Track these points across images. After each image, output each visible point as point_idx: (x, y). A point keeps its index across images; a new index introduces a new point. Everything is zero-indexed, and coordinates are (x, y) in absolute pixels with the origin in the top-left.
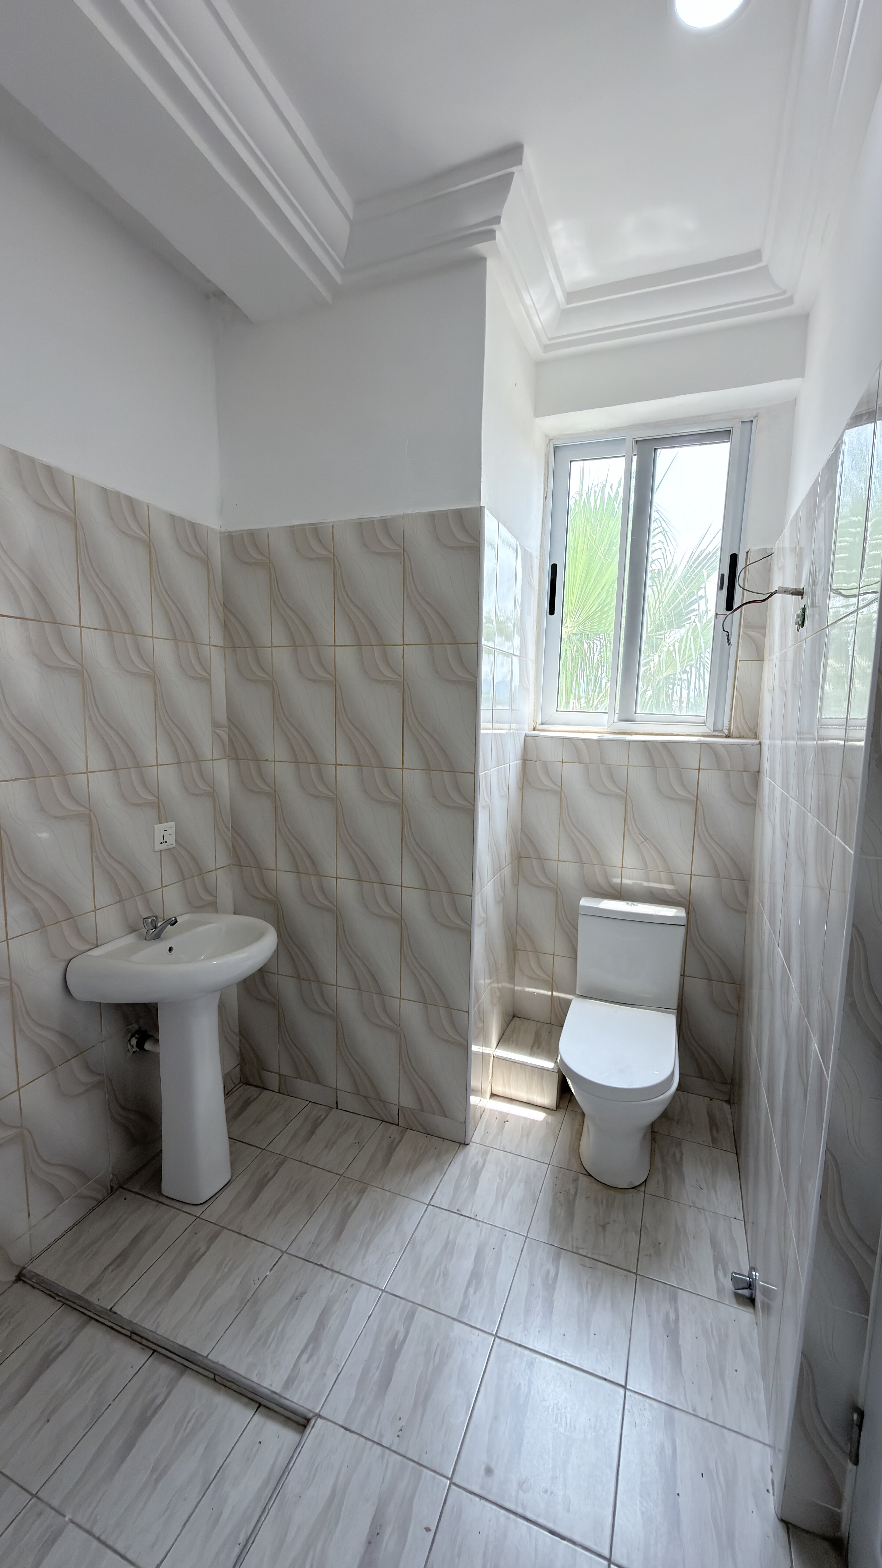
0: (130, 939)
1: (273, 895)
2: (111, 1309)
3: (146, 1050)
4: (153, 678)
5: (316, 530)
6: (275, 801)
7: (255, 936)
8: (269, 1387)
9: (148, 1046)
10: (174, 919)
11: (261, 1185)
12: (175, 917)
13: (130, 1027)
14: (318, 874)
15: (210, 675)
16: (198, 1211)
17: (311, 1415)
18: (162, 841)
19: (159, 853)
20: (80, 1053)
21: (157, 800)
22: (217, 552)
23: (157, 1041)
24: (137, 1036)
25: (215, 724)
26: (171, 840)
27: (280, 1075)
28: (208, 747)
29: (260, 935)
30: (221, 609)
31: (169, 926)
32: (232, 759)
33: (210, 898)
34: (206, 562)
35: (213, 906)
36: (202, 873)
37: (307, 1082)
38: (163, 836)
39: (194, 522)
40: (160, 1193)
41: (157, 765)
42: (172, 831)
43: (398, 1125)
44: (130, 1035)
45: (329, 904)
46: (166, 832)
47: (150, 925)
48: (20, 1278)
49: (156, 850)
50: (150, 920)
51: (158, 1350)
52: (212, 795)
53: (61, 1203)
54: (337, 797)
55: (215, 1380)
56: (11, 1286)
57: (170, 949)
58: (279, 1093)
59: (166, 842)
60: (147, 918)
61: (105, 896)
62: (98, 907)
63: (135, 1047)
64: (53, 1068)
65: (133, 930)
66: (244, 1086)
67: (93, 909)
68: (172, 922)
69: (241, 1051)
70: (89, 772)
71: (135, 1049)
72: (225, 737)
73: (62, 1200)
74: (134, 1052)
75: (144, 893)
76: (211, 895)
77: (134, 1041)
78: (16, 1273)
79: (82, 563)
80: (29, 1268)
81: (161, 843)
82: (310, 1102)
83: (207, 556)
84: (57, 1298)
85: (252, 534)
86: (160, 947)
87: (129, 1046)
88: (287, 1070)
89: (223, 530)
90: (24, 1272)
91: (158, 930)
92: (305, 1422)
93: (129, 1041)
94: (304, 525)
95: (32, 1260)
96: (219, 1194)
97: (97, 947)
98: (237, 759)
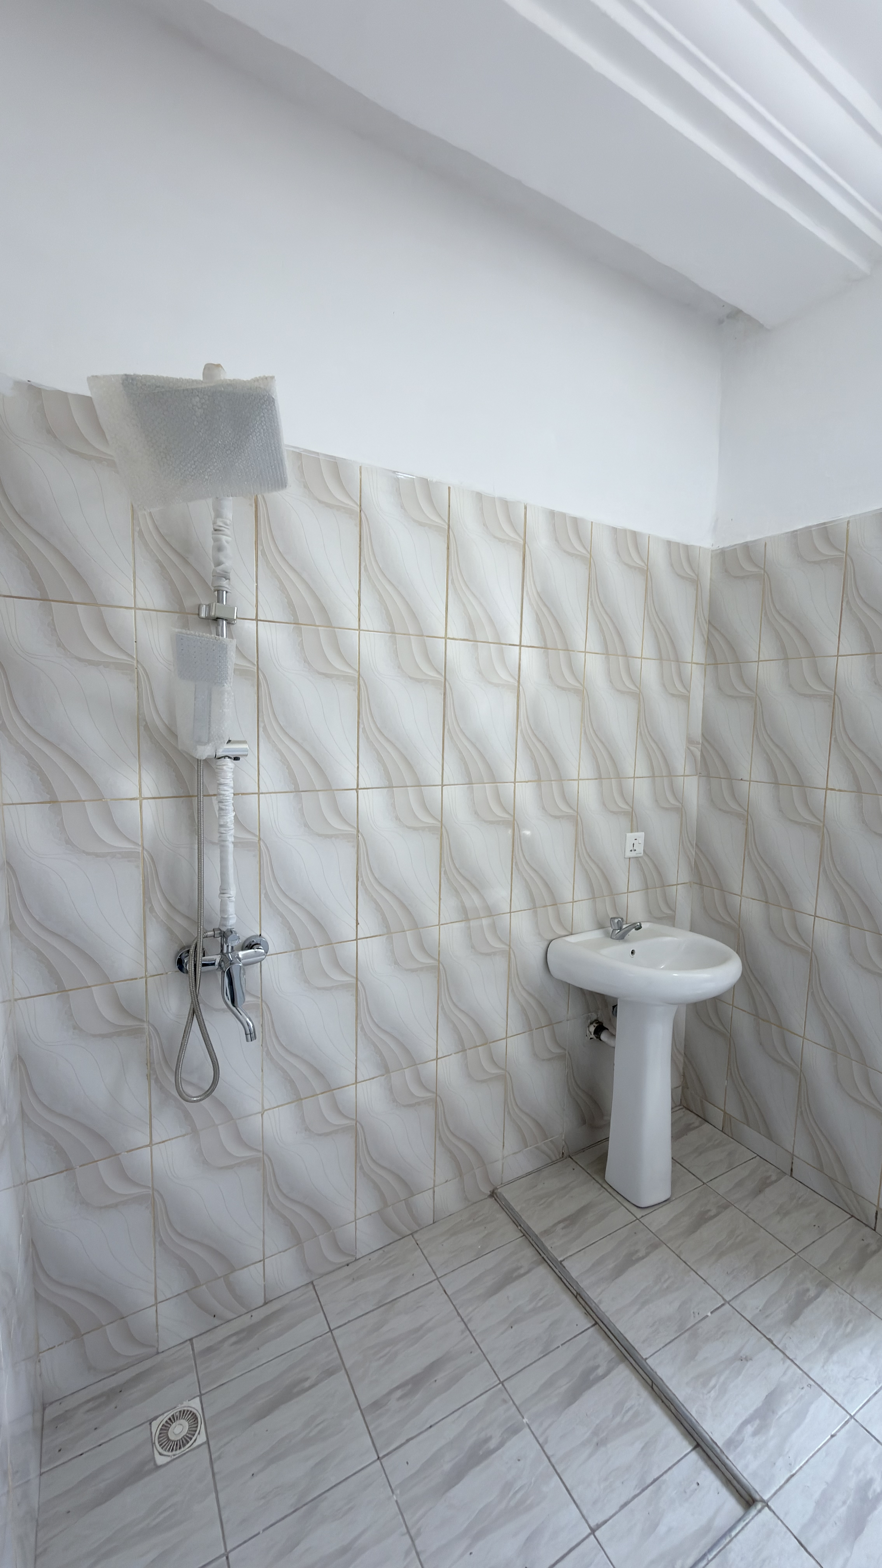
0: (597, 935)
1: (735, 922)
2: (561, 1261)
3: (600, 1040)
4: (638, 696)
5: (825, 531)
6: (747, 823)
7: (716, 961)
8: (710, 1434)
9: (604, 1036)
10: (638, 924)
11: (702, 1219)
12: (640, 923)
13: (590, 1014)
14: (791, 908)
15: (689, 692)
16: (639, 1213)
17: (757, 1497)
18: (632, 848)
19: (628, 859)
20: (550, 1024)
21: (631, 810)
22: (707, 571)
23: (613, 1036)
24: (594, 1024)
25: (690, 741)
26: (640, 849)
27: (725, 1113)
28: (681, 763)
29: (723, 960)
30: (706, 626)
31: (634, 929)
32: (703, 776)
33: (669, 912)
34: (696, 582)
35: (670, 919)
36: (664, 885)
37: (759, 1134)
38: (633, 844)
39: (688, 544)
40: (603, 1178)
41: (634, 777)
42: (641, 840)
43: (875, 1230)
44: (589, 1021)
45: (803, 945)
46: (635, 841)
47: (616, 925)
48: (493, 1194)
49: (626, 857)
50: (616, 921)
51: (600, 1324)
52: (680, 810)
53: (526, 1148)
54: (824, 825)
55: (652, 1387)
56: (487, 1198)
57: (633, 952)
58: (722, 1131)
59: (635, 850)
60: (614, 918)
61: (581, 892)
62: (575, 900)
63: (592, 1033)
64: (531, 1030)
65: (600, 926)
66: (684, 1110)
67: (572, 901)
68: (637, 927)
69: (684, 1073)
70: (581, 779)
71: (593, 1036)
72: (698, 754)
73: (526, 1147)
74: (591, 1038)
75: (613, 894)
76: (670, 908)
77: (592, 1029)
78: (491, 1189)
79: (591, 597)
80: (499, 1190)
81: (631, 851)
82: (758, 1155)
83: (698, 576)
84: (519, 1228)
85: (747, 547)
86: (623, 948)
87: (588, 1032)
88: (734, 1110)
89: (715, 548)
90: (496, 1191)
91: (622, 932)
92: (751, 1501)
93: (589, 1027)
94: (810, 527)
95: (503, 1185)
96: (657, 1207)
97: (572, 934)
98: (708, 776)
